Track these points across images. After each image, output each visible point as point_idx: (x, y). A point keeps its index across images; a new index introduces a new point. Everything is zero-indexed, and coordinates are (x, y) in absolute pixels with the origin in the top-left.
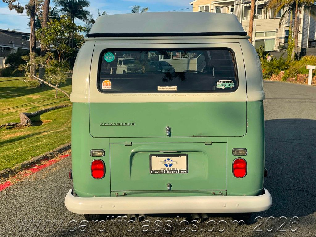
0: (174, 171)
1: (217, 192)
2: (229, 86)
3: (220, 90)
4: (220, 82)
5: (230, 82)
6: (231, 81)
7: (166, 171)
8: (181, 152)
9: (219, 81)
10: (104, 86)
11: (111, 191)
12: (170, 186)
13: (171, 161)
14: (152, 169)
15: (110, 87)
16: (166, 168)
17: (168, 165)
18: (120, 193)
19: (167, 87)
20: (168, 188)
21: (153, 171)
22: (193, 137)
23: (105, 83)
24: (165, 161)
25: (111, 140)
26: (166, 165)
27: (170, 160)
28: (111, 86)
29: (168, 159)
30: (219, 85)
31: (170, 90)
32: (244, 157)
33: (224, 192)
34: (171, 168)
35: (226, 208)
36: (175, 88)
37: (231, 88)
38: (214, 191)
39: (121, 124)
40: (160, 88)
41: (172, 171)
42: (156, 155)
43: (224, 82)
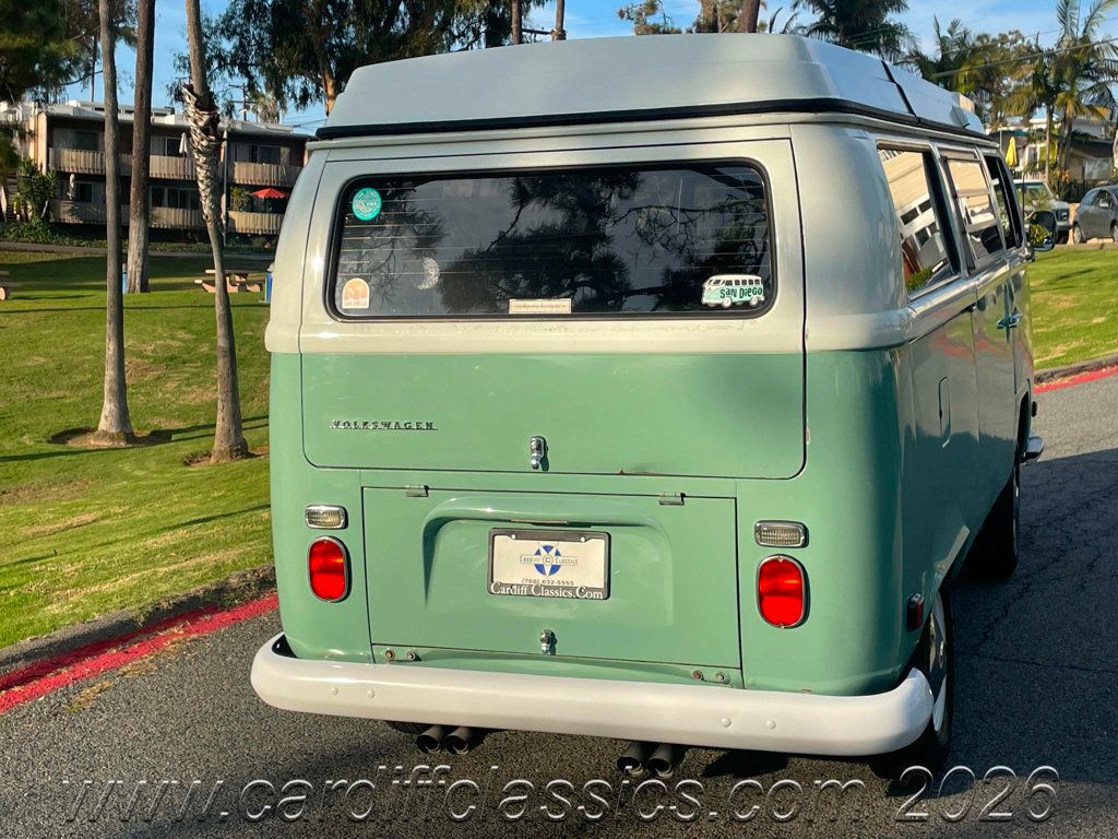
0: (564, 588)
1: (710, 674)
2: (746, 298)
3: (717, 311)
4: (717, 282)
5: (751, 282)
6: (754, 278)
7: (537, 589)
8: (588, 525)
9: (714, 278)
10: (347, 298)
11: (372, 645)
12: (551, 640)
13: (557, 554)
14: (495, 580)
15: (364, 303)
16: (540, 577)
17: (548, 569)
18: (401, 653)
19: (539, 302)
20: (544, 647)
21: (498, 587)
22: (622, 473)
23: (350, 290)
24: (538, 553)
25: (368, 477)
26: (540, 568)
27: (553, 552)
28: (367, 300)
29: (548, 549)
30: (713, 292)
31: (548, 311)
32: (799, 555)
33: (734, 675)
34: (556, 578)
35: (732, 730)
36: (564, 305)
37: (754, 303)
38: (697, 668)
39: (393, 425)
40: (516, 306)
41: (558, 588)
42: (508, 533)
43: (729, 283)
